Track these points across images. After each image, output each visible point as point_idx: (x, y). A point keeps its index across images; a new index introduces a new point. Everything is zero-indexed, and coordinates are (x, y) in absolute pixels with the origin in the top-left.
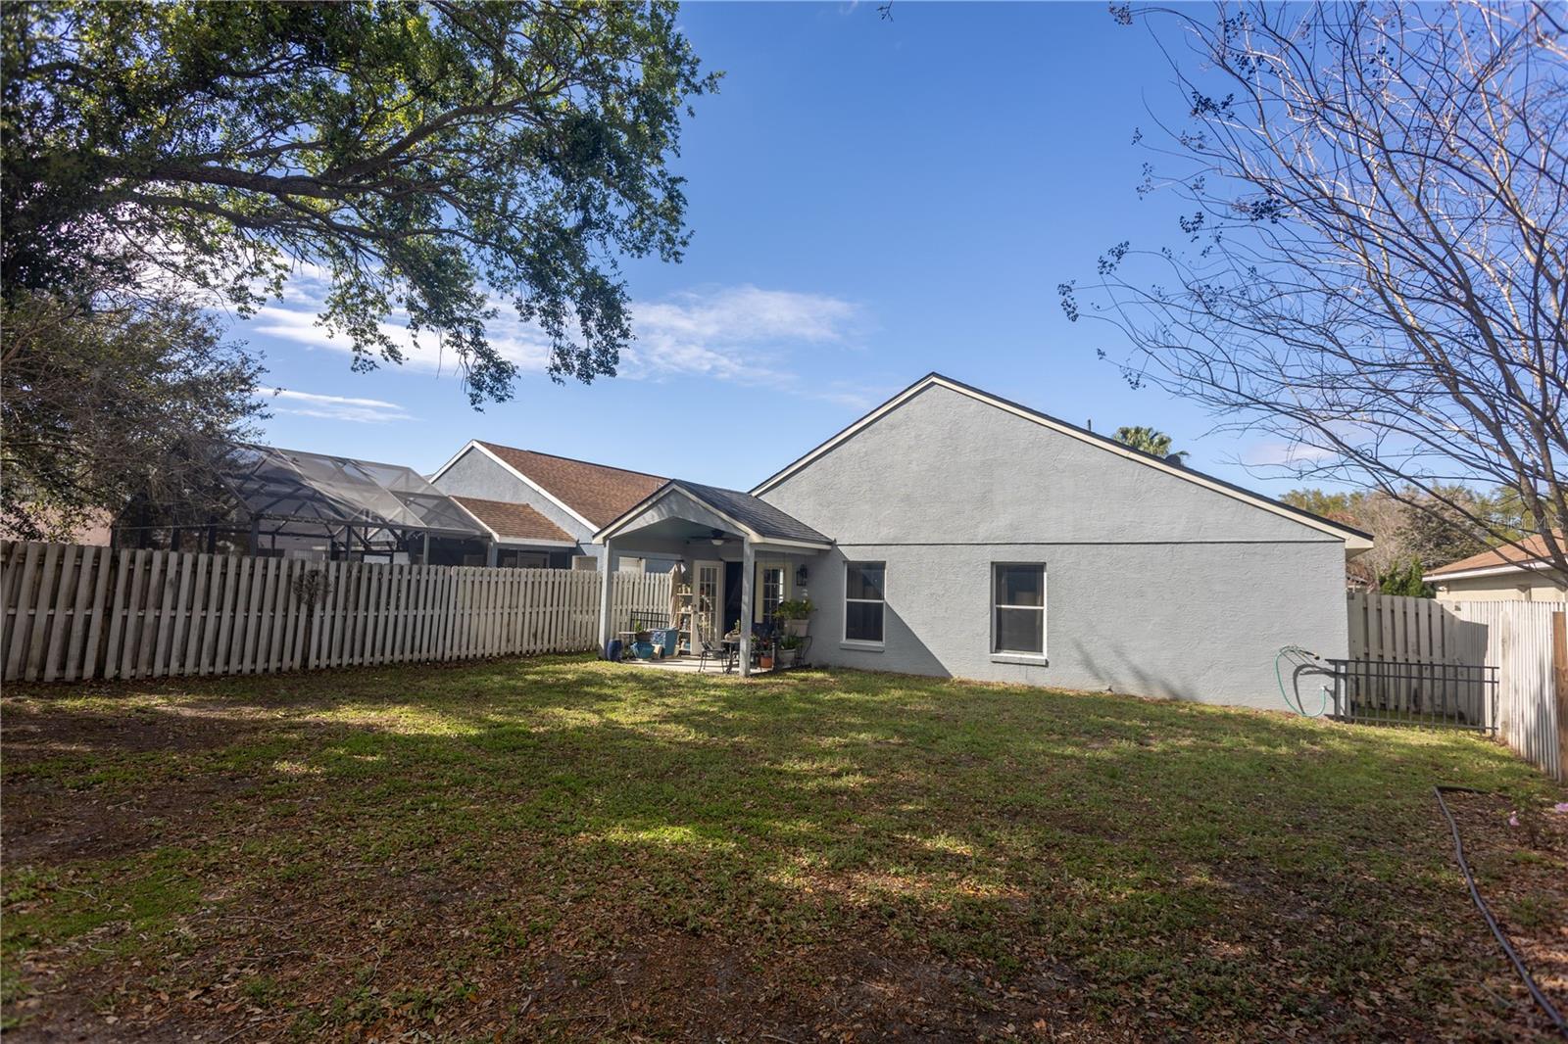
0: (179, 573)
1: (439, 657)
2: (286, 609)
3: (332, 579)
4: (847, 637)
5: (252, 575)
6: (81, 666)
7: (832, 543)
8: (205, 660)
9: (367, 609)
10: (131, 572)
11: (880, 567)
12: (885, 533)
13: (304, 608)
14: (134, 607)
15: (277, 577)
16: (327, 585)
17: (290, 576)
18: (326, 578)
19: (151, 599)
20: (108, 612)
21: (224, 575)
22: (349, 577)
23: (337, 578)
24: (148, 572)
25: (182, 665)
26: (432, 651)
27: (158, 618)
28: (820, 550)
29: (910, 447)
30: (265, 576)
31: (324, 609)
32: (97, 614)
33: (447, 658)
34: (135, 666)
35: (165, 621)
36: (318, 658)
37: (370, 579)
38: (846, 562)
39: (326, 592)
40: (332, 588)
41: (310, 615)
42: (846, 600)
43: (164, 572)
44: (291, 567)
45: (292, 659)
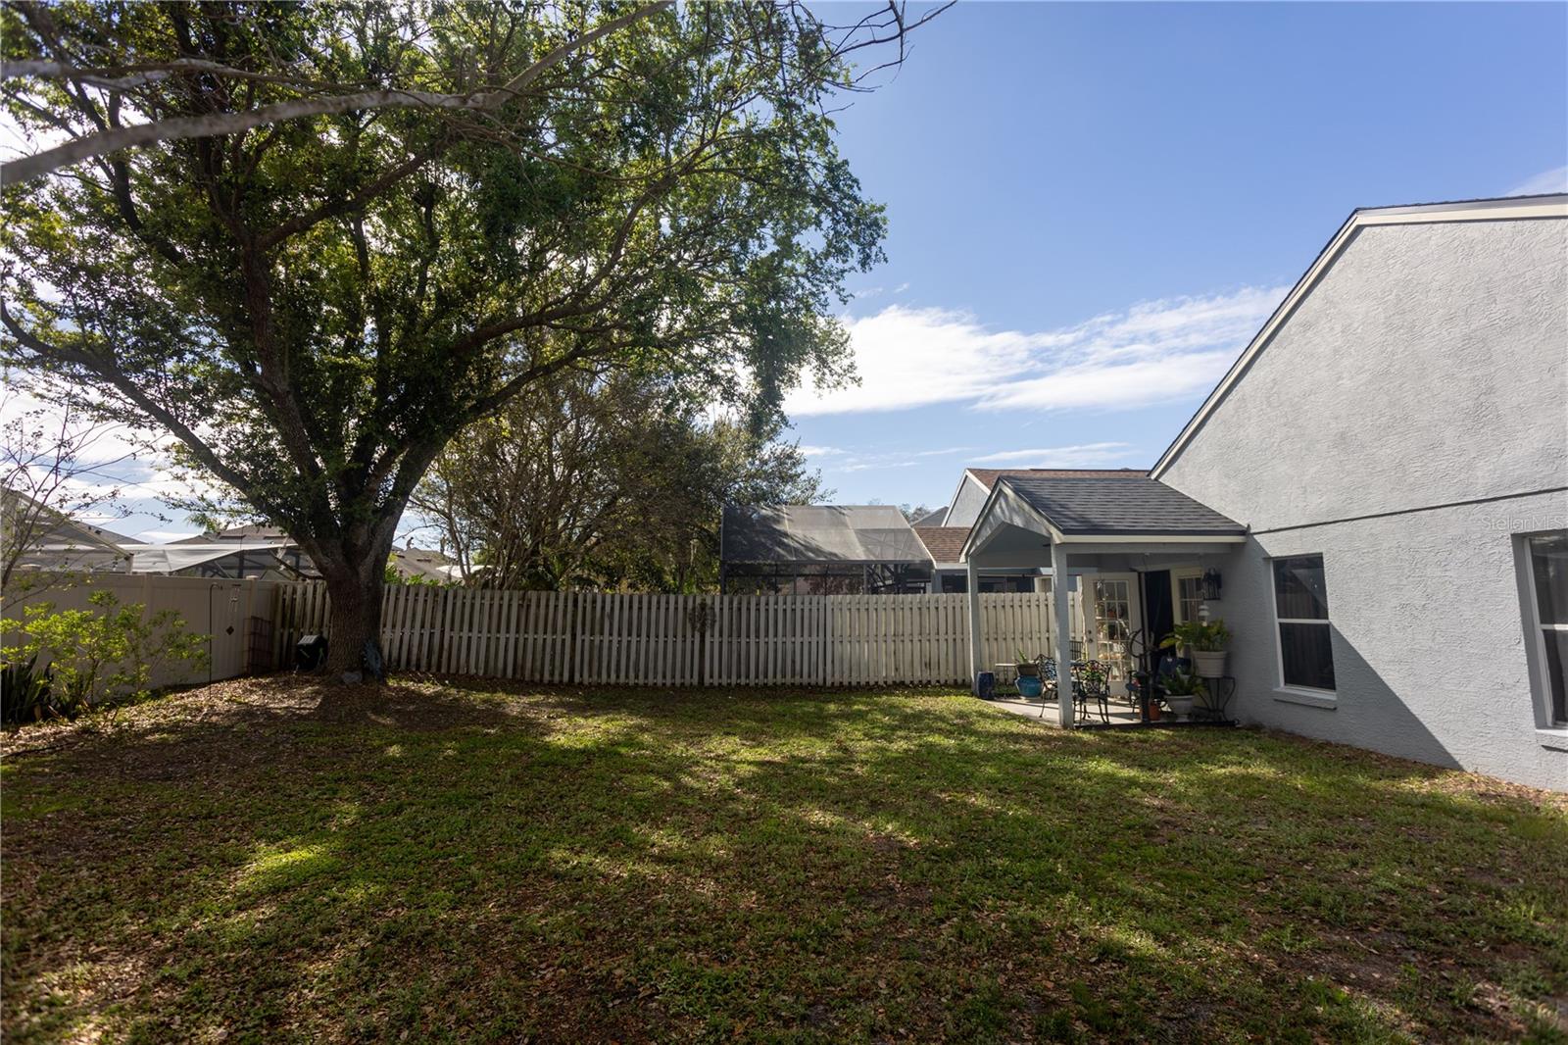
0: (612, 609)
1: (821, 682)
2: (684, 636)
3: (717, 610)
4: (1287, 682)
5: (658, 608)
6: (561, 675)
7: (1244, 532)
8: (632, 674)
9: (748, 636)
10: (584, 608)
11: (1315, 562)
12: (1317, 505)
13: (697, 635)
14: (588, 633)
15: (676, 609)
16: (714, 615)
17: (685, 609)
18: (712, 609)
19: (597, 628)
20: (574, 636)
21: (640, 608)
22: (731, 609)
23: (721, 609)
24: (594, 608)
25: (618, 677)
26: (814, 677)
27: (601, 641)
28: (1232, 545)
29: (1336, 351)
30: (667, 609)
31: (712, 636)
32: (568, 637)
33: (829, 683)
34: (590, 676)
35: (606, 644)
36: (711, 677)
37: (748, 609)
38: (1268, 559)
39: (714, 621)
40: (718, 618)
41: (702, 641)
42: (1277, 621)
43: (603, 608)
44: (686, 602)
45: (692, 677)
